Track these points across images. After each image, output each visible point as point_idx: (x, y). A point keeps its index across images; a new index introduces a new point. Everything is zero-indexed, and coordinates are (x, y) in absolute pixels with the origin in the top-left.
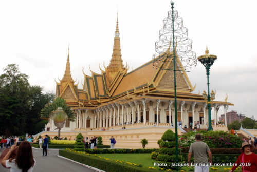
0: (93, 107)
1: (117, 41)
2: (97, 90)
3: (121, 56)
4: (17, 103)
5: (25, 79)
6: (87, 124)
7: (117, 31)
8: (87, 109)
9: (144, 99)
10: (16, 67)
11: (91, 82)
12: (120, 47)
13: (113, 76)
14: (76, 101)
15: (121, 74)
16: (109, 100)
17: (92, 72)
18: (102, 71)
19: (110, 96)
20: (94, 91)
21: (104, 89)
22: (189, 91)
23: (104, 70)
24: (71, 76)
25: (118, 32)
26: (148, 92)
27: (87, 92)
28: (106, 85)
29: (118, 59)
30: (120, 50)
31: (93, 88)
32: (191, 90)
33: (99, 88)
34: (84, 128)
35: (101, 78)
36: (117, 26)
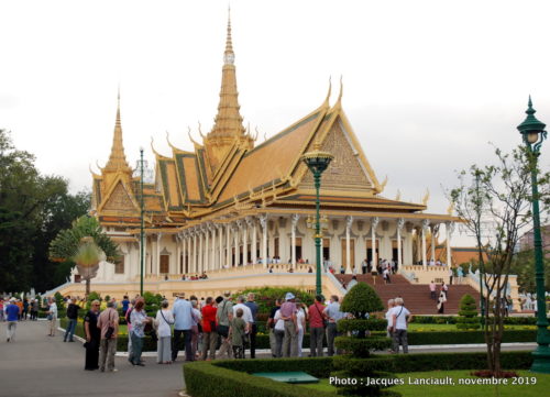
0: (174, 227)
1: (229, 73)
2: (185, 189)
3: (238, 108)
4: (10, 220)
5: (28, 163)
6: (161, 265)
7: (229, 51)
8: (160, 232)
9: (264, 215)
10: (7, 135)
11: (170, 170)
12: (235, 86)
13: (220, 155)
14: (137, 215)
15: (237, 152)
16: (209, 210)
17: (173, 148)
18: (196, 144)
19: (211, 202)
20: (178, 191)
21: (200, 186)
22: (372, 192)
23: (201, 142)
24: (124, 158)
25: (232, 52)
26: (275, 198)
27: (163, 194)
28: (205, 176)
29: (232, 116)
30: (236, 95)
31: (175, 183)
32: (376, 191)
33: (188, 184)
34: (155, 275)
35: (193, 159)
36: (229, 38)
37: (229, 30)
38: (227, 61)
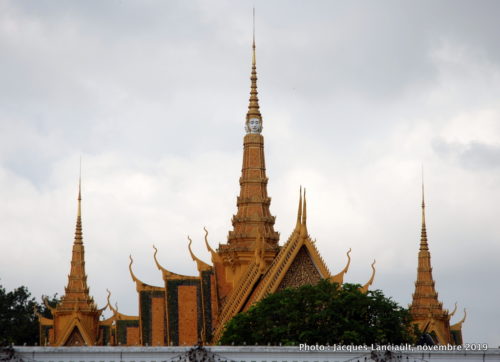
1: (253, 148)
7: (254, 112)
11: (158, 306)
13: (234, 280)
18: (201, 264)
25: (258, 115)
28: (210, 314)
31: (162, 326)
35: (194, 288)
36: (254, 93)
37: (254, 80)
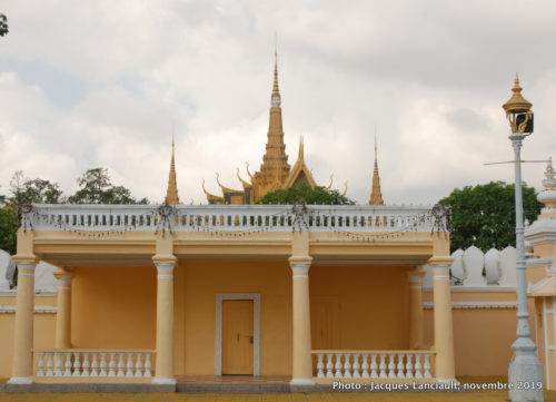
3: (282, 148)
7: (276, 94)
17: (223, 187)
18: (244, 183)
25: (278, 95)
29: (278, 156)
30: (282, 136)
35: (240, 197)
36: (276, 82)
37: (276, 74)
38: (273, 104)
